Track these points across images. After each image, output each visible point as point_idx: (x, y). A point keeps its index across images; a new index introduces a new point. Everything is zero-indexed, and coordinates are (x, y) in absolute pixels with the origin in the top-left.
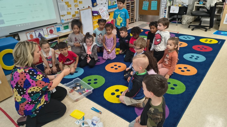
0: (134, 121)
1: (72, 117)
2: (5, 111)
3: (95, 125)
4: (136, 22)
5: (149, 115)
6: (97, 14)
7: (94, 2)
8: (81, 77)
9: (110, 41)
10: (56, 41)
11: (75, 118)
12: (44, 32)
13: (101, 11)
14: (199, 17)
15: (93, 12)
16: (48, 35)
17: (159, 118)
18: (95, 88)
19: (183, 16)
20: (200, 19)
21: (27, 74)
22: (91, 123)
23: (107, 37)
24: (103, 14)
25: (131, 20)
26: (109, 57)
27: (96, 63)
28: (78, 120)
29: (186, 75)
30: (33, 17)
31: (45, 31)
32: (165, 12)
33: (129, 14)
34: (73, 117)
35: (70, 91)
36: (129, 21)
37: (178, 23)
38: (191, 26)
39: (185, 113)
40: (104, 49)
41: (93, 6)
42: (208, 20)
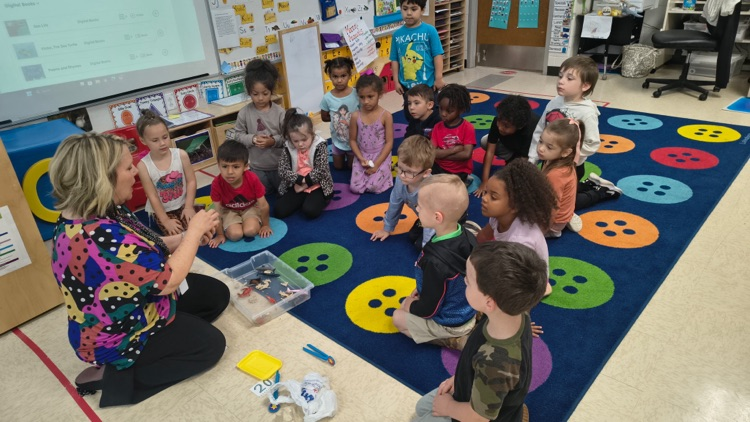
0: (433, 393)
1: (243, 372)
2: (42, 349)
3: (312, 398)
4: (467, 70)
5: (478, 367)
6: (339, 42)
7: (328, 5)
8: (278, 249)
9: (372, 133)
10: (204, 131)
11: (252, 376)
12: (168, 103)
13: (351, 35)
14: (679, 52)
15: (324, 39)
16: (180, 113)
17: (508, 379)
18: (318, 284)
19: (626, 47)
20: (685, 57)
21: (89, 242)
22: (301, 393)
23: (362, 119)
24: (357, 44)
25: (449, 63)
26: (369, 186)
27: (327, 205)
28: (261, 383)
29: (620, 246)
30: (132, 57)
31: (170, 99)
32: (566, 36)
33: (443, 42)
34: (246, 373)
35: (241, 293)
36: (444, 67)
37: (610, 71)
38: (651, 84)
39: (603, 372)
40: (355, 159)
41: (325, 18)
42: (712, 60)
